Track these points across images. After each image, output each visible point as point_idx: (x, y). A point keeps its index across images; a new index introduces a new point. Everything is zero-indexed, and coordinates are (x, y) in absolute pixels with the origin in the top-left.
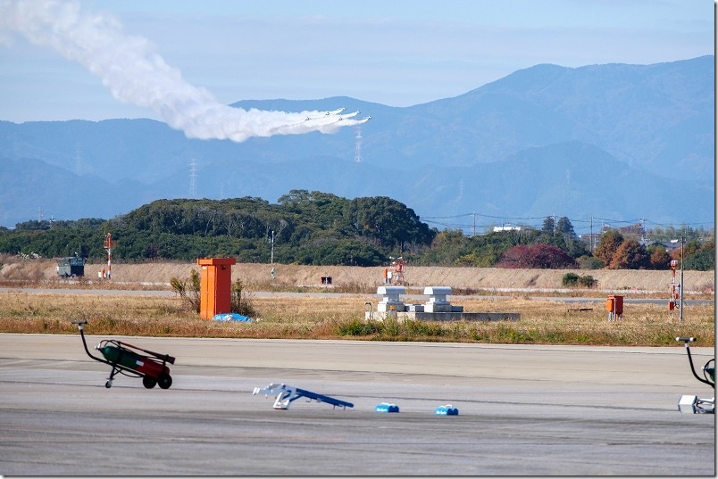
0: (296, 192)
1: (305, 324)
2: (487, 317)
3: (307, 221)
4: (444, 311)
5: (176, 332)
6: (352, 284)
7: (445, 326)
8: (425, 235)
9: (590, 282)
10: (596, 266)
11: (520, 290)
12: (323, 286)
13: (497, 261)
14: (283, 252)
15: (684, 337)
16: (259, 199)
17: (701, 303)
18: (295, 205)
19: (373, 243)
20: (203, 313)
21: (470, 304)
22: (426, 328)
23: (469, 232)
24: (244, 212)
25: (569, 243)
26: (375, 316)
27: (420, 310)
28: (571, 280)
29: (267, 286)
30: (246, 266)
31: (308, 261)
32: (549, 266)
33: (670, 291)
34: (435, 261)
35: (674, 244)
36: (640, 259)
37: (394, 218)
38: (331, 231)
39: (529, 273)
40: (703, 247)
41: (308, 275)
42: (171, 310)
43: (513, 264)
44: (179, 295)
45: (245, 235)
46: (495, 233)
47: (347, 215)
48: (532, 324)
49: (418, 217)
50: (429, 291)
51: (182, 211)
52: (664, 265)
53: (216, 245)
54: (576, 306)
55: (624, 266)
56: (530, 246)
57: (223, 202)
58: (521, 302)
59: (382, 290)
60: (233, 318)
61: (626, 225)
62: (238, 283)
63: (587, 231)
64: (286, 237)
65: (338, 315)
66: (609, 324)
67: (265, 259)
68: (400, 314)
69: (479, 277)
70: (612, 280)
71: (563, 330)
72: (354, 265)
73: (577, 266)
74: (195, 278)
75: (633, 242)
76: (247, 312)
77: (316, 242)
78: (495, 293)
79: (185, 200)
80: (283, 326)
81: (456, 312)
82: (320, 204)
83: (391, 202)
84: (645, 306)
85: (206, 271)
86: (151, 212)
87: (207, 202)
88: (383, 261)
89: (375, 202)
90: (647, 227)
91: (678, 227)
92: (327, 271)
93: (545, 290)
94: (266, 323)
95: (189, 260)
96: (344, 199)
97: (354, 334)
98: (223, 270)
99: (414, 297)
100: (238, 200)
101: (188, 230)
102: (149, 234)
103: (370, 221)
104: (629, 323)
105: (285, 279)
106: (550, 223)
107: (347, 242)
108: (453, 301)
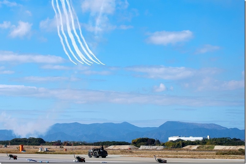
0: (30, 137)
1: (31, 152)
2: (51, 151)
3: (31, 141)
4: (47, 151)
5: (17, 153)
6: (36, 148)
7: (47, 152)
8: (45, 142)
9: (63, 147)
10: (63, 145)
11: (55, 148)
12: (33, 148)
13: (52, 145)
14: (29, 144)
15: (74, 153)
16: (26, 138)
17: (75, 149)
18: (30, 139)
19: (39, 143)
20: (20, 151)
21: (50, 150)
22: (45, 153)
23: (49, 142)
24: (24, 140)
25: (60, 143)
26: (39, 151)
27: (44, 151)
28: (60, 147)
29: (27, 148)
30: (25, 146)
31: (32, 145)
32: (58, 145)
33: (72, 148)
34: (45, 145)
35: (72, 143)
36: (68, 145)
37: (41, 140)
38: (34, 142)
39: (56, 146)
40: (75, 143)
41: (31, 147)
42: (17, 151)
43: (54, 145)
44: (17, 149)
45: (25, 142)
46: (52, 142)
47: (36, 140)
48: (57, 152)
49: (44, 140)
50: (45, 148)
51: (18, 140)
52: (71, 145)
53: (21, 143)
54: (61, 150)
55: (66, 145)
56: (56, 143)
57: (22, 138)
58: (55, 150)
59: (40, 148)
60: (23, 151)
61: (67, 141)
62: (24, 148)
63: (62, 142)
64: (29, 142)
65: (35, 151)
66: (65, 152)
67: (27, 145)
68: (42, 151)
69: (51, 147)
70: (65, 147)
71: (60, 153)
72: (37, 145)
73: (61, 145)
74: (19, 147)
75: (67, 143)
76: (25, 151)
77: (32, 143)
78: (52, 149)
79: (18, 138)
80: (29, 152)
81: (48, 151)
82: (33, 139)
83: (41, 138)
84: (69, 150)
85: (20, 146)
86: (14, 140)
87: (20, 139)
88: (40, 145)
89: (39, 138)
90: (69, 141)
91: (72, 141)
92: (34, 146)
93: (58, 148)
94: (27, 152)
95: (18, 145)
96: (35, 138)
97: (37, 153)
98: (22, 146)
99: (43, 149)
100: (24, 138)
101: (18, 142)
102: (14, 142)
103: (38, 141)
104: (67, 152)
105: (29, 147)
106: (58, 141)
107: (36, 143)
108: (48, 149)
